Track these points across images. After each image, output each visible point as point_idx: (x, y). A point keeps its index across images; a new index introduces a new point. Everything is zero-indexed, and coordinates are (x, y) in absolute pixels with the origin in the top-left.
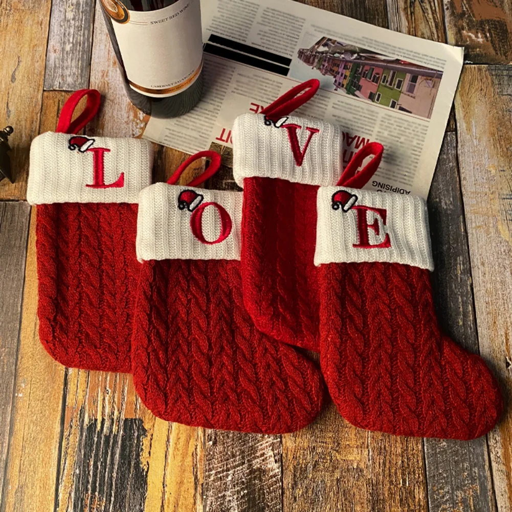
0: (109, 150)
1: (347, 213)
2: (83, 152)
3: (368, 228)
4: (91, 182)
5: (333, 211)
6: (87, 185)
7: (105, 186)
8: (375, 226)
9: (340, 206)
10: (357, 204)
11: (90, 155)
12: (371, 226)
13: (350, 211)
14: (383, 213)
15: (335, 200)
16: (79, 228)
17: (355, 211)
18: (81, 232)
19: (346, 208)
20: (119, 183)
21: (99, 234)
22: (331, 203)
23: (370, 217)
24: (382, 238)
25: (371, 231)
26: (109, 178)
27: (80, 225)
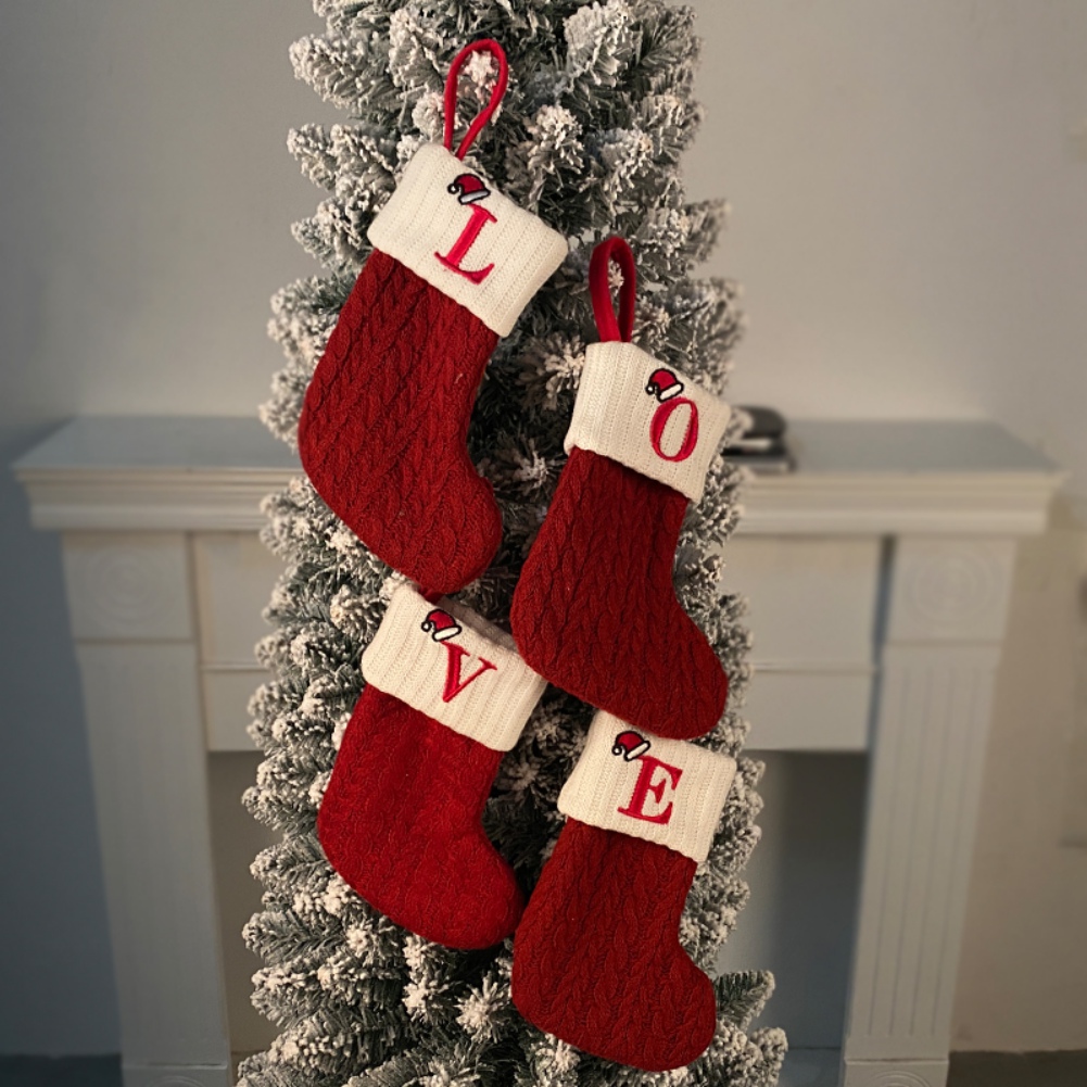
0: (495, 220)
1: (629, 763)
2: (462, 204)
3: (649, 791)
4: (444, 254)
5: (611, 755)
6: (437, 255)
7: (457, 269)
8: (659, 791)
9: (623, 752)
10: (647, 754)
11: (469, 212)
12: (653, 789)
13: (634, 761)
14: (676, 774)
15: (620, 740)
16: (412, 310)
17: (640, 763)
18: (411, 316)
19: (629, 756)
20: (477, 277)
21: (429, 333)
22: (613, 744)
23: (659, 775)
24: (660, 809)
25: (650, 795)
26: (471, 262)
27: (414, 307)
